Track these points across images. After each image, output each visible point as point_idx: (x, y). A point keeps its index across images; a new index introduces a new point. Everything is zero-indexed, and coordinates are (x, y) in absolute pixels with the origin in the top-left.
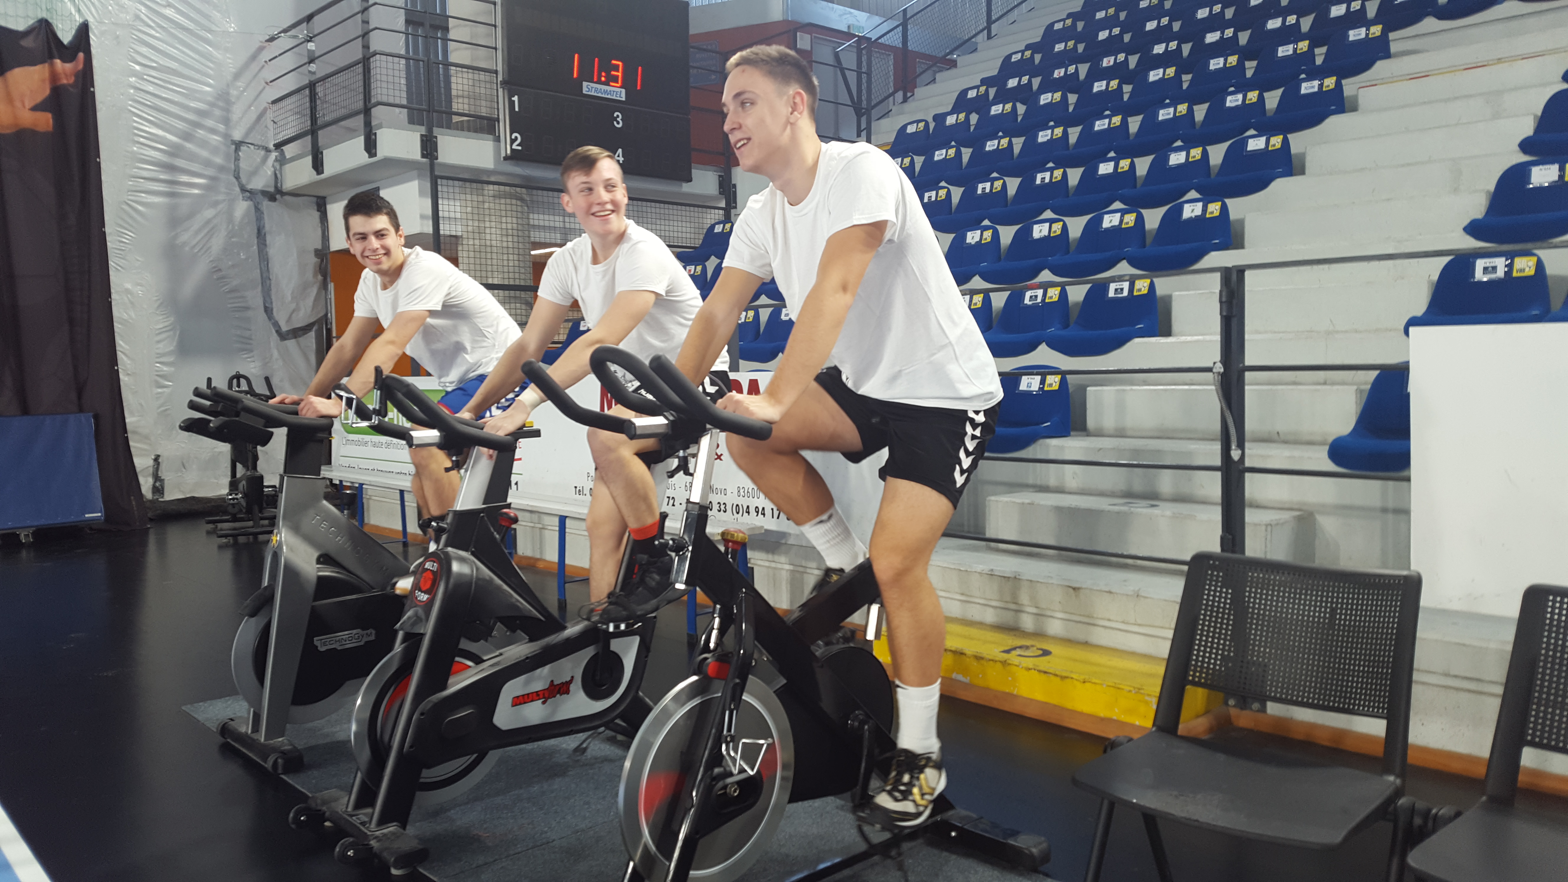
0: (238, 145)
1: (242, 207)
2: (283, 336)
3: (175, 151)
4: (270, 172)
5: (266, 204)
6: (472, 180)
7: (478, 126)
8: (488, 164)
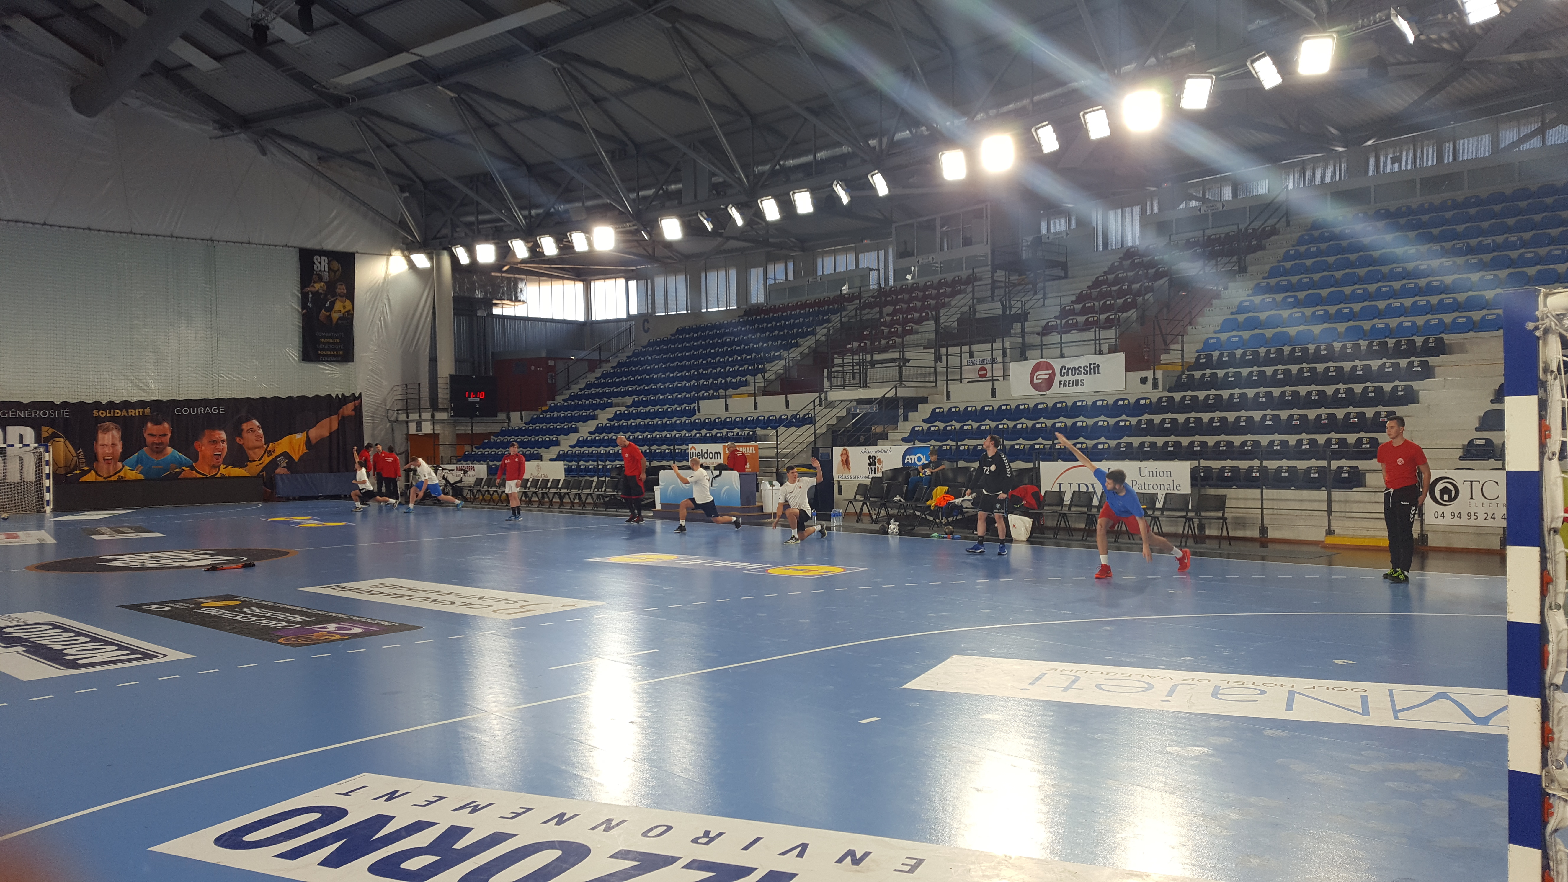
0: (388, 410)
1: (388, 424)
3: (374, 413)
4: (395, 416)
5: (394, 424)
6: (442, 421)
7: (444, 410)
8: (446, 418)
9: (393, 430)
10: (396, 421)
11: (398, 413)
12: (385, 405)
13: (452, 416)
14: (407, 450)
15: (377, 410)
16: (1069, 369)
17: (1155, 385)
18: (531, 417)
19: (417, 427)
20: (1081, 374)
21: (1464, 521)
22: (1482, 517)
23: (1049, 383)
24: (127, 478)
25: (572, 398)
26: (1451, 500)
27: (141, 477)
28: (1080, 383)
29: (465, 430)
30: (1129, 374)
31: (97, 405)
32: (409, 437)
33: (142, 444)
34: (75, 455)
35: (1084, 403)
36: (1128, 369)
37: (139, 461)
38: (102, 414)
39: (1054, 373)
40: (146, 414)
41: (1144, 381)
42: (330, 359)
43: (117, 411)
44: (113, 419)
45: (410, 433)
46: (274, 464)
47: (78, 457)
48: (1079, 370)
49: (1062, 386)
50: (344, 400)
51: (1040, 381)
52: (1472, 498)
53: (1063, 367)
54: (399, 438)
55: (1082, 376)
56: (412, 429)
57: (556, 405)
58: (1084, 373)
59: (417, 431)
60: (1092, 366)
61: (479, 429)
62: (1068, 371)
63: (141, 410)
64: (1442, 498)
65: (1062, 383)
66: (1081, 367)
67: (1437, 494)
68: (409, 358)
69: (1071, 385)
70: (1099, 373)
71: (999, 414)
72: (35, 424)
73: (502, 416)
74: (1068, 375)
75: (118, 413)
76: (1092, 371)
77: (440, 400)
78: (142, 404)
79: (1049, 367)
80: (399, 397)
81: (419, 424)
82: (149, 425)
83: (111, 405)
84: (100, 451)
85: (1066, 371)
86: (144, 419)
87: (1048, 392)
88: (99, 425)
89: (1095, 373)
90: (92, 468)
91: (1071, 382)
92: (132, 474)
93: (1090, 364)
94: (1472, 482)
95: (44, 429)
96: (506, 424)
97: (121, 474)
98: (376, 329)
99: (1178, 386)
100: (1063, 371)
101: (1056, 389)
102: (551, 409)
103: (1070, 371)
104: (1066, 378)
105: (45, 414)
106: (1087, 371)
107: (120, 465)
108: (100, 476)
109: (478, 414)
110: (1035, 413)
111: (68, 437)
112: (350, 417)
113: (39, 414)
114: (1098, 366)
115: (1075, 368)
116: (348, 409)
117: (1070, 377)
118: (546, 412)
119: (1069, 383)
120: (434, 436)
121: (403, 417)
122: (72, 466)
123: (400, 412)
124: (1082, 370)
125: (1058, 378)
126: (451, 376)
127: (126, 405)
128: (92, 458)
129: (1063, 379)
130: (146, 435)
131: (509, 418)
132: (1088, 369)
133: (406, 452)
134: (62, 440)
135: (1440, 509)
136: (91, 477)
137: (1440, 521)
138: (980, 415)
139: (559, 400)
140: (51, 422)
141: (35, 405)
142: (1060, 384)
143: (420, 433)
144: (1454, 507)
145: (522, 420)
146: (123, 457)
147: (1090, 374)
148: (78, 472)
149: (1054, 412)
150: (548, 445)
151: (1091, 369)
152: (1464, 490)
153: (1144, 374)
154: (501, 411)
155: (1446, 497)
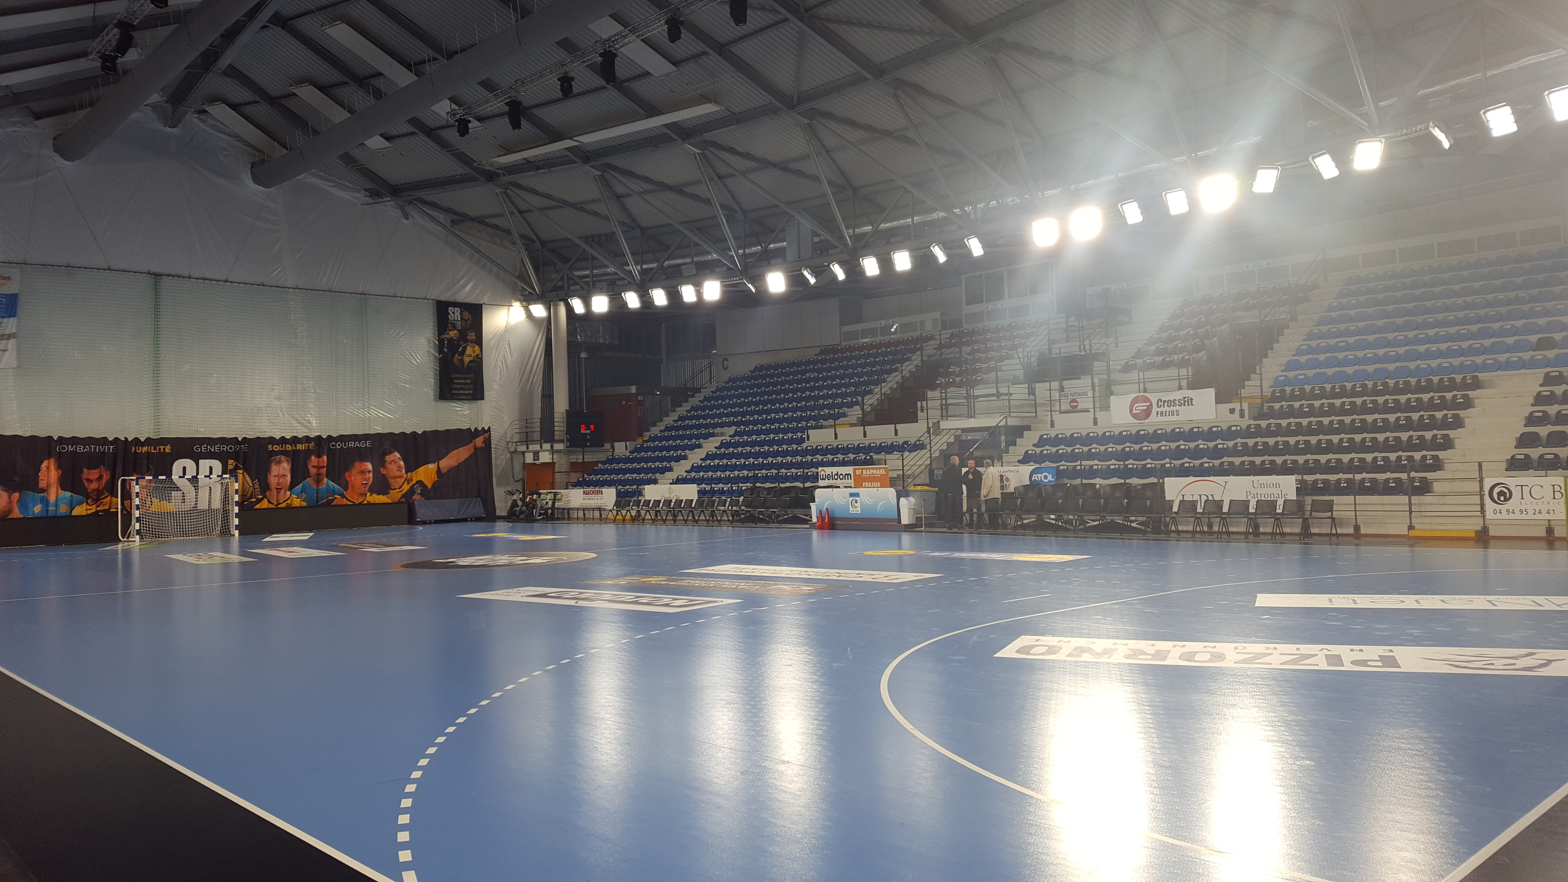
1: (509, 455)
2: (516, 482)
3: (499, 445)
4: (514, 447)
5: (514, 454)
6: (559, 451)
7: (562, 441)
8: (562, 448)
9: (512, 460)
10: (515, 452)
11: (516, 445)
12: (506, 438)
13: (567, 447)
14: (524, 478)
15: (498, 442)
16: (1165, 401)
17: (1242, 415)
18: (634, 446)
19: (534, 457)
20: (1176, 406)
21: (1518, 516)
22: (1531, 512)
23: (1147, 413)
24: (293, 505)
25: (668, 429)
26: (1506, 500)
27: (304, 504)
28: (1175, 413)
29: (577, 459)
30: (1218, 405)
31: (272, 440)
32: (526, 466)
33: (307, 474)
34: (251, 485)
35: (1182, 430)
36: (1218, 402)
37: (303, 490)
38: (276, 448)
39: (1151, 405)
40: (310, 448)
41: (1232, 411)
42: (462, 397)
43: (288, 445)
44: (284, 453)
45: (527, 462)
46: (412, 491)
47: (254, 486)
48: (1173, 402)
49: (1159, 415)
50: (477, 433)
51: (1139, 411)
52: (1522, 498)
53: (1160, 400)
54: (518, 467)
55: (1178, 408)
56: (529, 458)
57: (656, 436)
58: (1179, 405)
59: (534, 460)
60: (1186, 399)
61: (589, 458)
62: (1164, 404)
63: (307, 445)
64: (1499, 499)
65: (1159, 413)
66: (1175, 400)
67: (1495, 496)
68: (525, 396)
69: (1167, 415)
70: (1192, 405)
71: (1104, 439)
72: (221, 457)
73: (607, 446)
74: (1164, 407)
75: (288, 447)
76: (1186, 403)
77: (556, 433)
78: (307, 439)
79: (1147, 400)
80: (517, 431)
81: (536, 454)
82: (313, 458)
83: (283, 440)
84: (273, 481)
85: (1162, 403)
86: (308, 453)
87: (1146, 421)
88: (273, 458)
89: (1188, 405)
90: (265, 497)
91: (1168, 412)
92: (297, 502)
93: (1184, 398)
94: (1522, 486)
95: (230, 462)
96: (610, 453)
97: (289, 502)
98: (498, 371)
99: (1261, 416)
100: (1160, 403)
101: (1153, 418)
102: (652, 439)
103: (1166, 404)
104: (1162, 409)
105: (231, 448)
106: (1181, 403)
107: (288, 493)
108: (272, 504)
109: (588, 444)
110: (1137, 438)
111: (245, 469)
112: (481, 448)
113: (227, 449)
114: (1192, 399)
115: (1170, 401)
116: (479, 441)
117: (1166, 409)
118: (647, 441)
119: (1166, 413)
120: (552, 465)
121: (522, 448)
122: (249, 495)
123: (518, 443)
124: (1177, 402)
125: (1155, 409)
126: (566, 410)
127: (295, 440)
128: (265, 488)
129: (1160, 410)
130: (310, 467)
131: (613, 447)
132: (1182, 402)
133: (523, 479)
134: (241, 471)
135: (1498, 507)
136: (265, 504)
137: (1498, 516)
138: (1088, 440)
139: (655, 431)
140: (236, 456)
141: (223, 441)
142: (1157, 414)
143: (537, 462)
144: (1509, 505)
145: (627, 450)
146: (291, 487)
147: (1185, 405)
148: (254, 500)
149: (1155, 437)
150: (663, 471)
151: (1185, 401)
152: (1516, 492)
153: (1232, 406)
154: (608, 442)
155: (1502, 498)
